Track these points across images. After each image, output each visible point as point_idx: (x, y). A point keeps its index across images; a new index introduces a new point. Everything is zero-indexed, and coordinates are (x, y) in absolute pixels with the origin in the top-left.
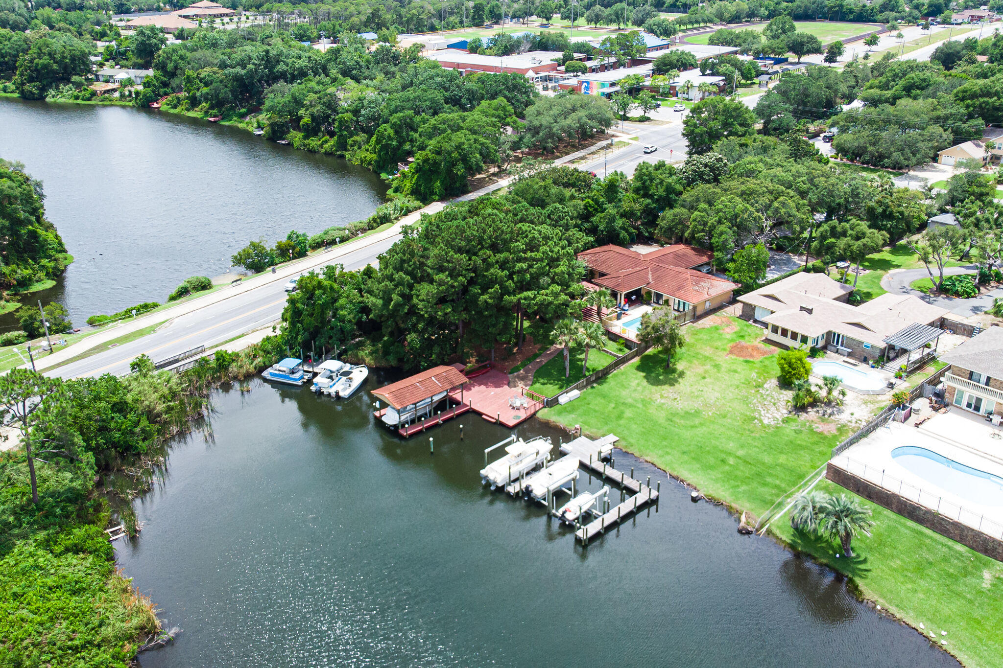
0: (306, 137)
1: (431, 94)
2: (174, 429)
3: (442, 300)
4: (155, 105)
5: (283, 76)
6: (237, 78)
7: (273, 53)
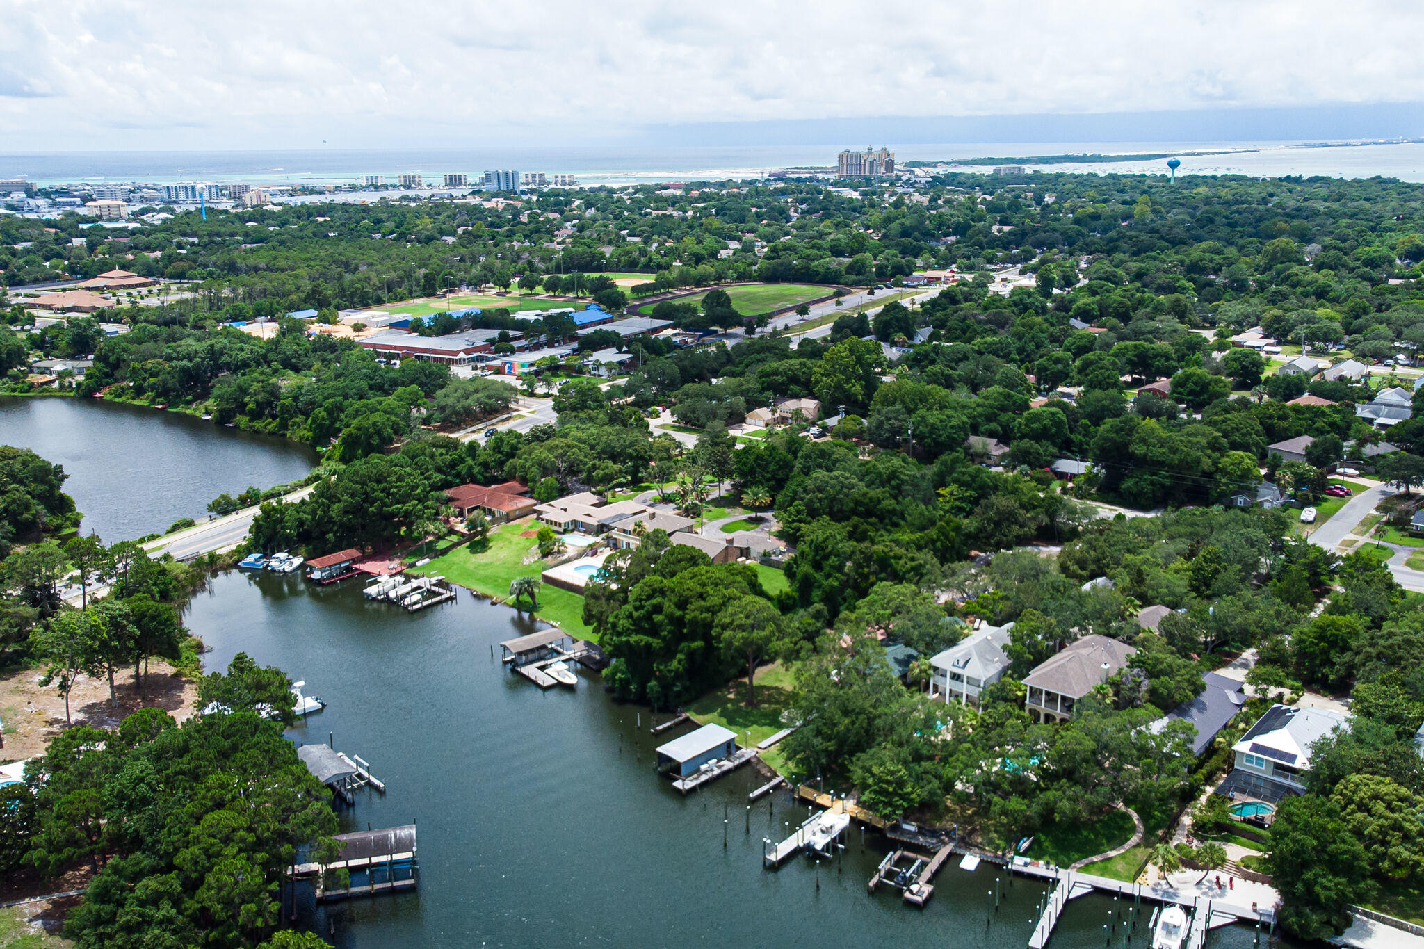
0: (252, 420)
1: (358, 383)
2: (190, 589)
3: (346, 513)
4: (98, 395)
5: (227, 366)
6: (184, 370)
7: (217, 347)
